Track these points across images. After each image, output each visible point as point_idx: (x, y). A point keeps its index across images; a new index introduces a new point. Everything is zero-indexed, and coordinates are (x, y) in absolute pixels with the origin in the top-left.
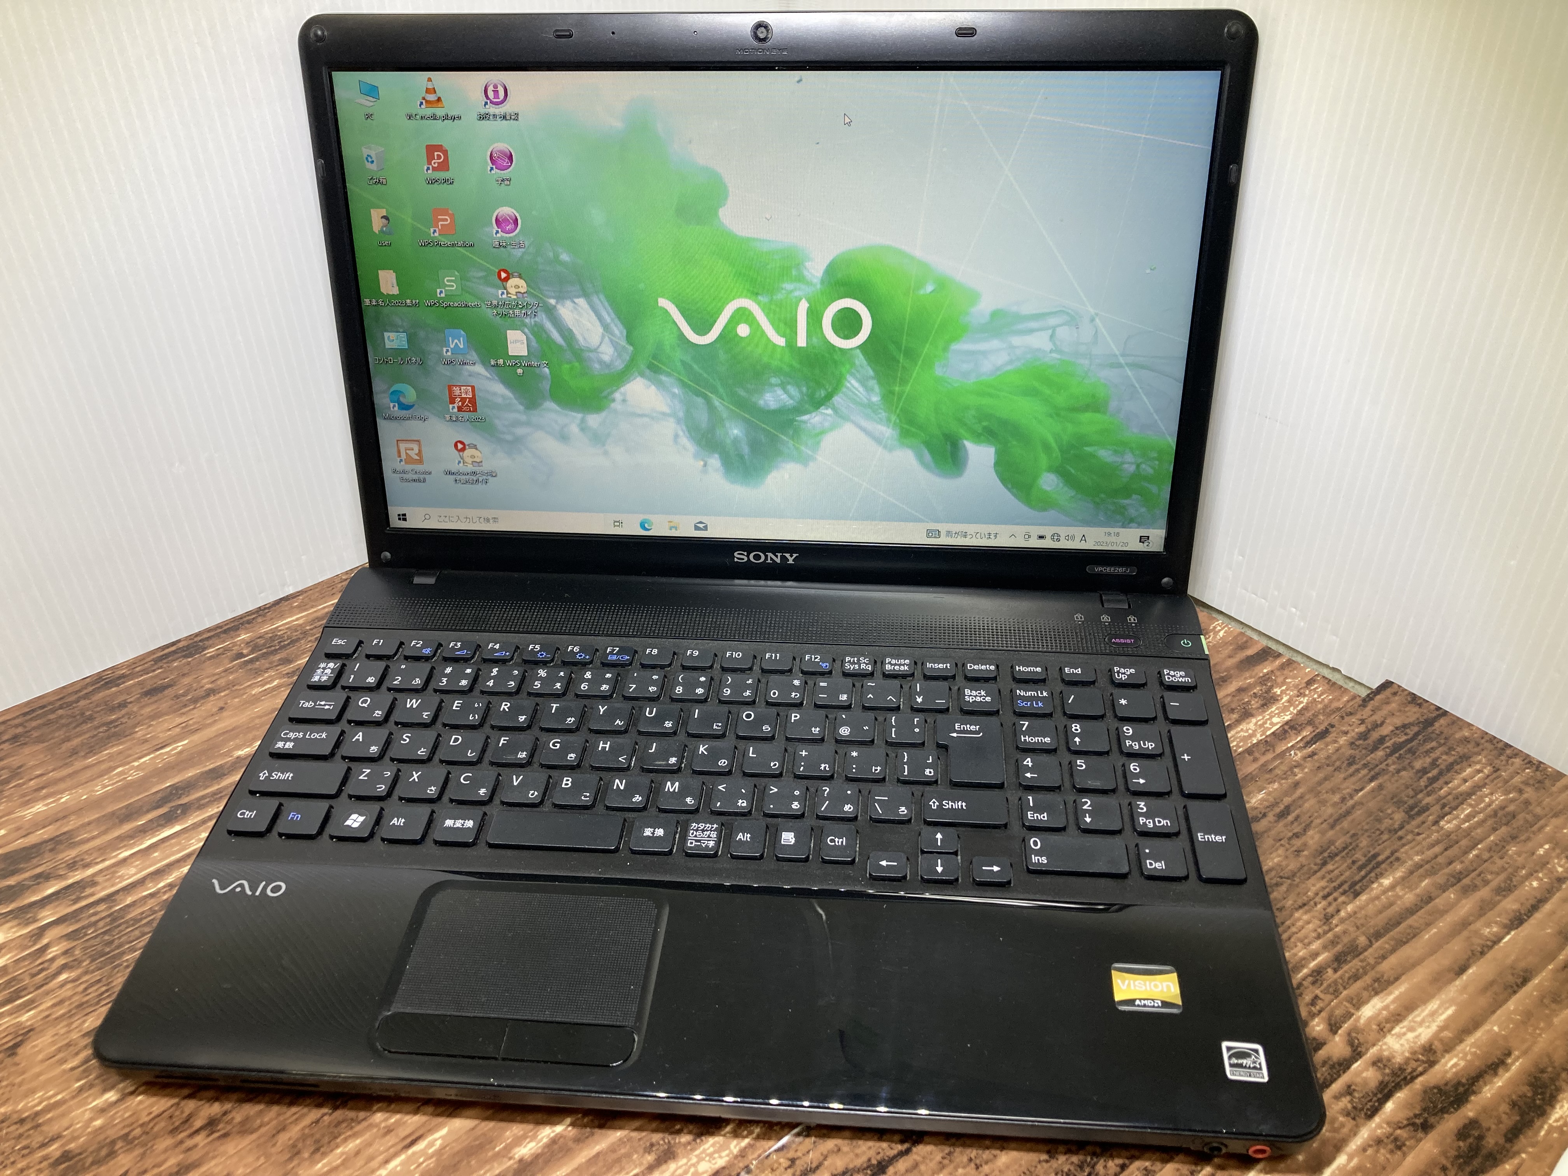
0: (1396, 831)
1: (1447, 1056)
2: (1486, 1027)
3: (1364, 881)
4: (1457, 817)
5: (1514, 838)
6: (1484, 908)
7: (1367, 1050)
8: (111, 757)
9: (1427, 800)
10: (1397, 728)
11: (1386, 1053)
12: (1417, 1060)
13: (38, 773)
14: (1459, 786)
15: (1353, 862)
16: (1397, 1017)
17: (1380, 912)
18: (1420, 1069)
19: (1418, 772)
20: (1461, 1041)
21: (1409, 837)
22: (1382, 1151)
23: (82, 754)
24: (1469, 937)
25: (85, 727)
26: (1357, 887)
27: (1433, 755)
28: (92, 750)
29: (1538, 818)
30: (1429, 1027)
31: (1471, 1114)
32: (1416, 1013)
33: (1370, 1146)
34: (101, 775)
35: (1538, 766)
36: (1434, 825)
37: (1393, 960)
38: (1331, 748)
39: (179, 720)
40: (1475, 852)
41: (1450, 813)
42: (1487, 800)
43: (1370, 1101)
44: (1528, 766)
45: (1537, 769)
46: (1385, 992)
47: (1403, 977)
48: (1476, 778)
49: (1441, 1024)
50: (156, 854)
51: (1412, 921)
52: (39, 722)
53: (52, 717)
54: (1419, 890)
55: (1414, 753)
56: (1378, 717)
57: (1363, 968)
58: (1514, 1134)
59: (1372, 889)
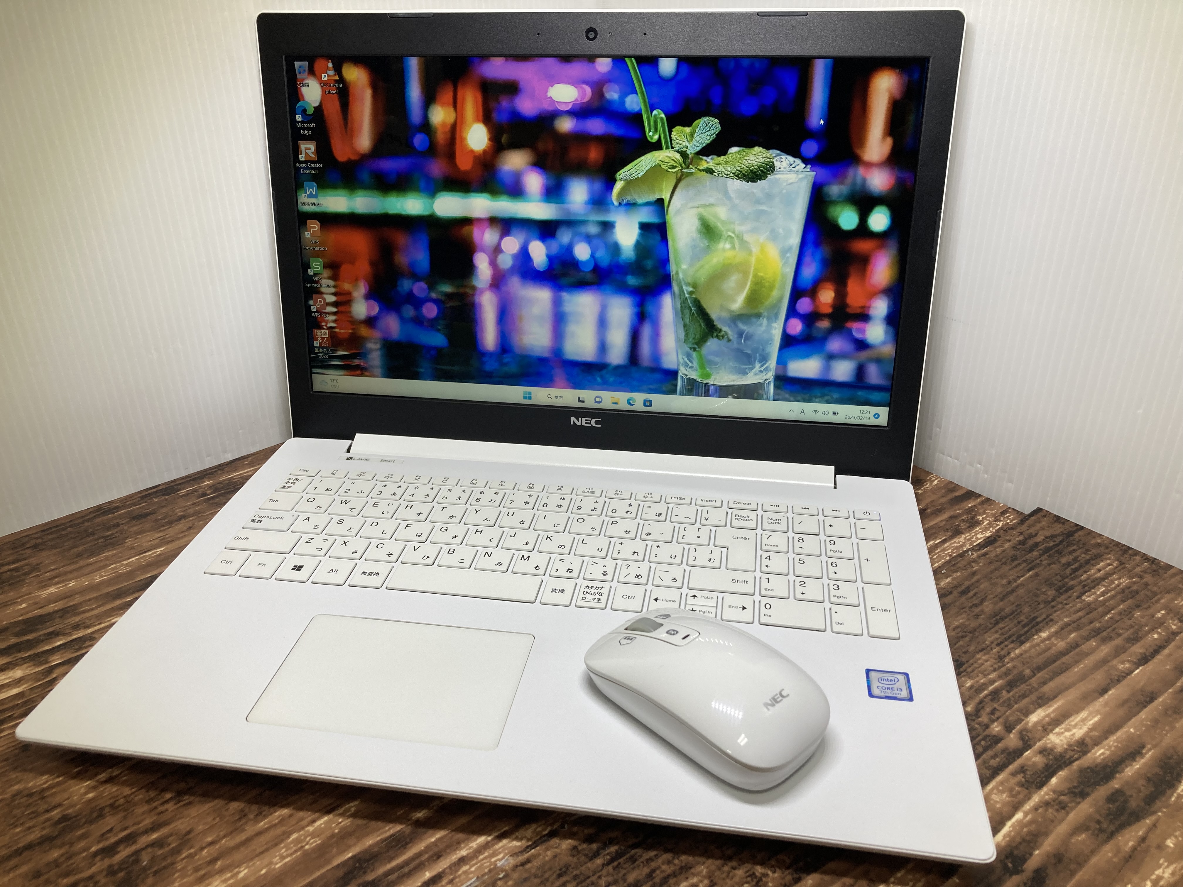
0: (1050, 602)
1: (1096, 748)
2: (1125, 729)
3: (1028, 634)
4: (1095, 593)
5: (1138, 606)
6: (1118, 652)
7: (1035, 743)
9: (1072, 583)
10: (1047, 538)
11: (1049, 746)
12: (1074, 750)
14: (1095, 574)
15: (1019, 622)
16: (1056, 722)
17: (1040, 654)
18: (1076, 756)
19: (1064, 565)
20: (1106, 738)
21: (1060, 606)
22: (1050, 810)
24: (1108, 670)
25: (88, 539)
26: (1022, 638)
27: (1075, 554)
29: (1155, 594)
30: (1081, 729)
31: (1117, 786)
32: (1071, 719)
33: (1041, 807)
34: (99, 569)
35: (1154, 561)
36: (1077, 599)
37: (1051, 685)
38: (999, 550)
39: (157, 535)
40: (1109, 616)
41: (1089, 591)
42: (1116, 582)
43: (1039, 777)
44: (1146, 561)
45: (1152, 563)
46: (1046, 706)
47: (1060, 696)
48: (1107, 569)
49: (1090, 727)
51: (1064, 659)
52: (54, 536)
54: (1068, 640)
55: (1061, 553)
56: (1032, 531)
57: (1029, 690)
58: (1151, 800)
59: (1034, 639)
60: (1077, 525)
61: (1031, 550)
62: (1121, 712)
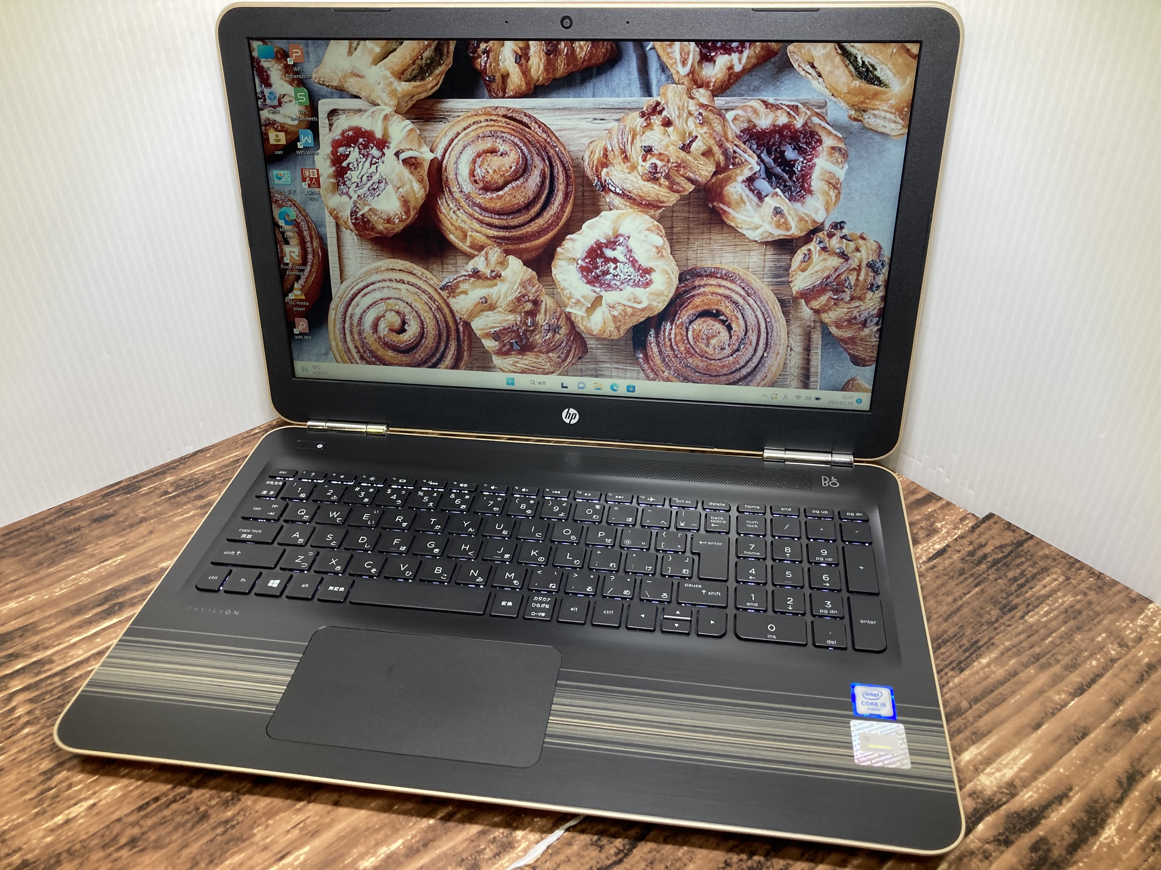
0: (992, 623)
1: (1025, 790)
2: (1054, 769)
3: (968, 661)
5: (1079, 628)
6: (1056, 680)
8: (67, 568)
9: (1017, 601)
10: (996, 548)
11: (979, 788)
12: (1002, 793)
13: (13, 578)
14: (1040, 590)
15: (961, 647)
16: (988, 761)
17: (979, 683)
18: (1004, 799)
19: (1010, 580)
20: (1036, 779)
21: (1002, 628)
22: (974, 860)
23: (46, 565)
24: (1043, 702)
25: (49, 545)
26: (962, 665)
27: (1022, 568)
28: (53, 562)
29: (1098, 614)
30: (1012, 768)
31: (1041, 833)
32: (1003, 757)
34: (59, 581)
35: (1100, 576)
36: (1020, 619)
37: (987, 718)
38: (947, 562)
39: (119, 540)
40: (1050, 639)
41: (1033, 610)
42: (1060, 600)
44: (1091, 575)
45: (1098, 578)
46: (980, 742)
47: (994, 731)
48: (1053, 585)
49: (1021, 767)
50: (98, 640)
51: (1001, 690)
52: (15, 541)
53: (25, 537)
54: (1007, 668)
55: (1008, 566)
56: (982, 540)
57: (964, 724)
58: (1073, 848)
59: (973, 666)
60: (1027, 533)
61: (979, 563)
62: (1052, 750)
